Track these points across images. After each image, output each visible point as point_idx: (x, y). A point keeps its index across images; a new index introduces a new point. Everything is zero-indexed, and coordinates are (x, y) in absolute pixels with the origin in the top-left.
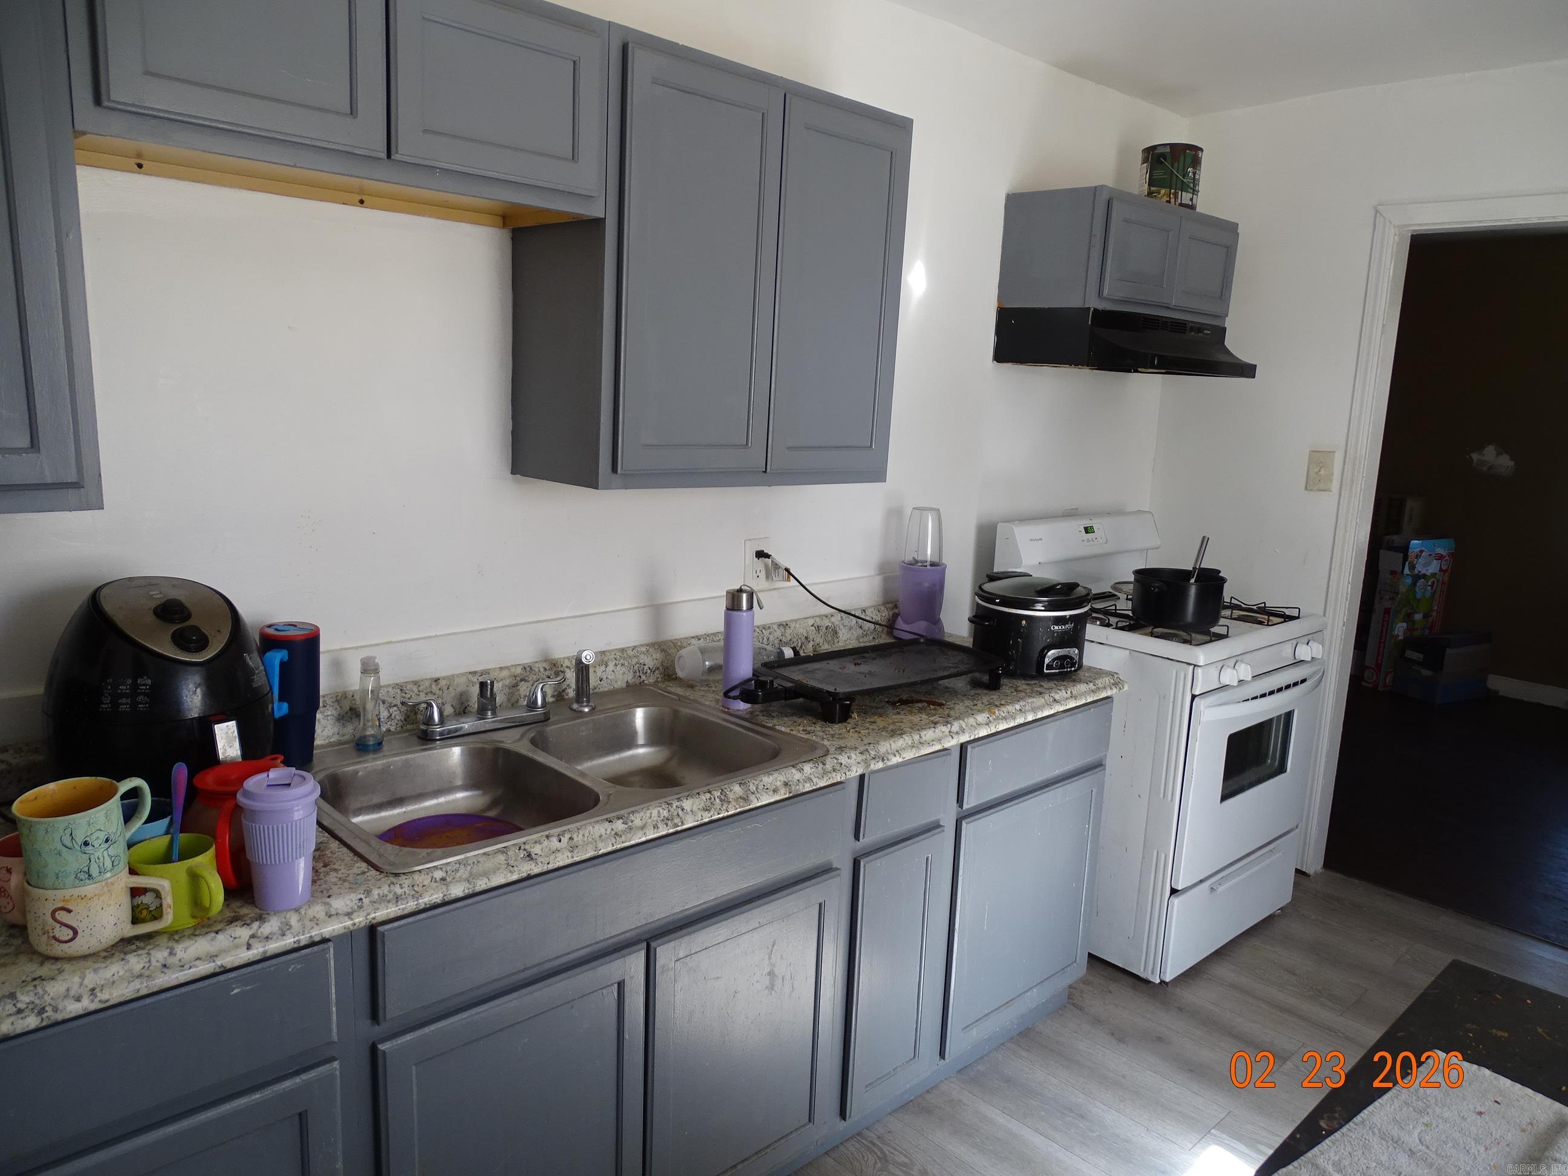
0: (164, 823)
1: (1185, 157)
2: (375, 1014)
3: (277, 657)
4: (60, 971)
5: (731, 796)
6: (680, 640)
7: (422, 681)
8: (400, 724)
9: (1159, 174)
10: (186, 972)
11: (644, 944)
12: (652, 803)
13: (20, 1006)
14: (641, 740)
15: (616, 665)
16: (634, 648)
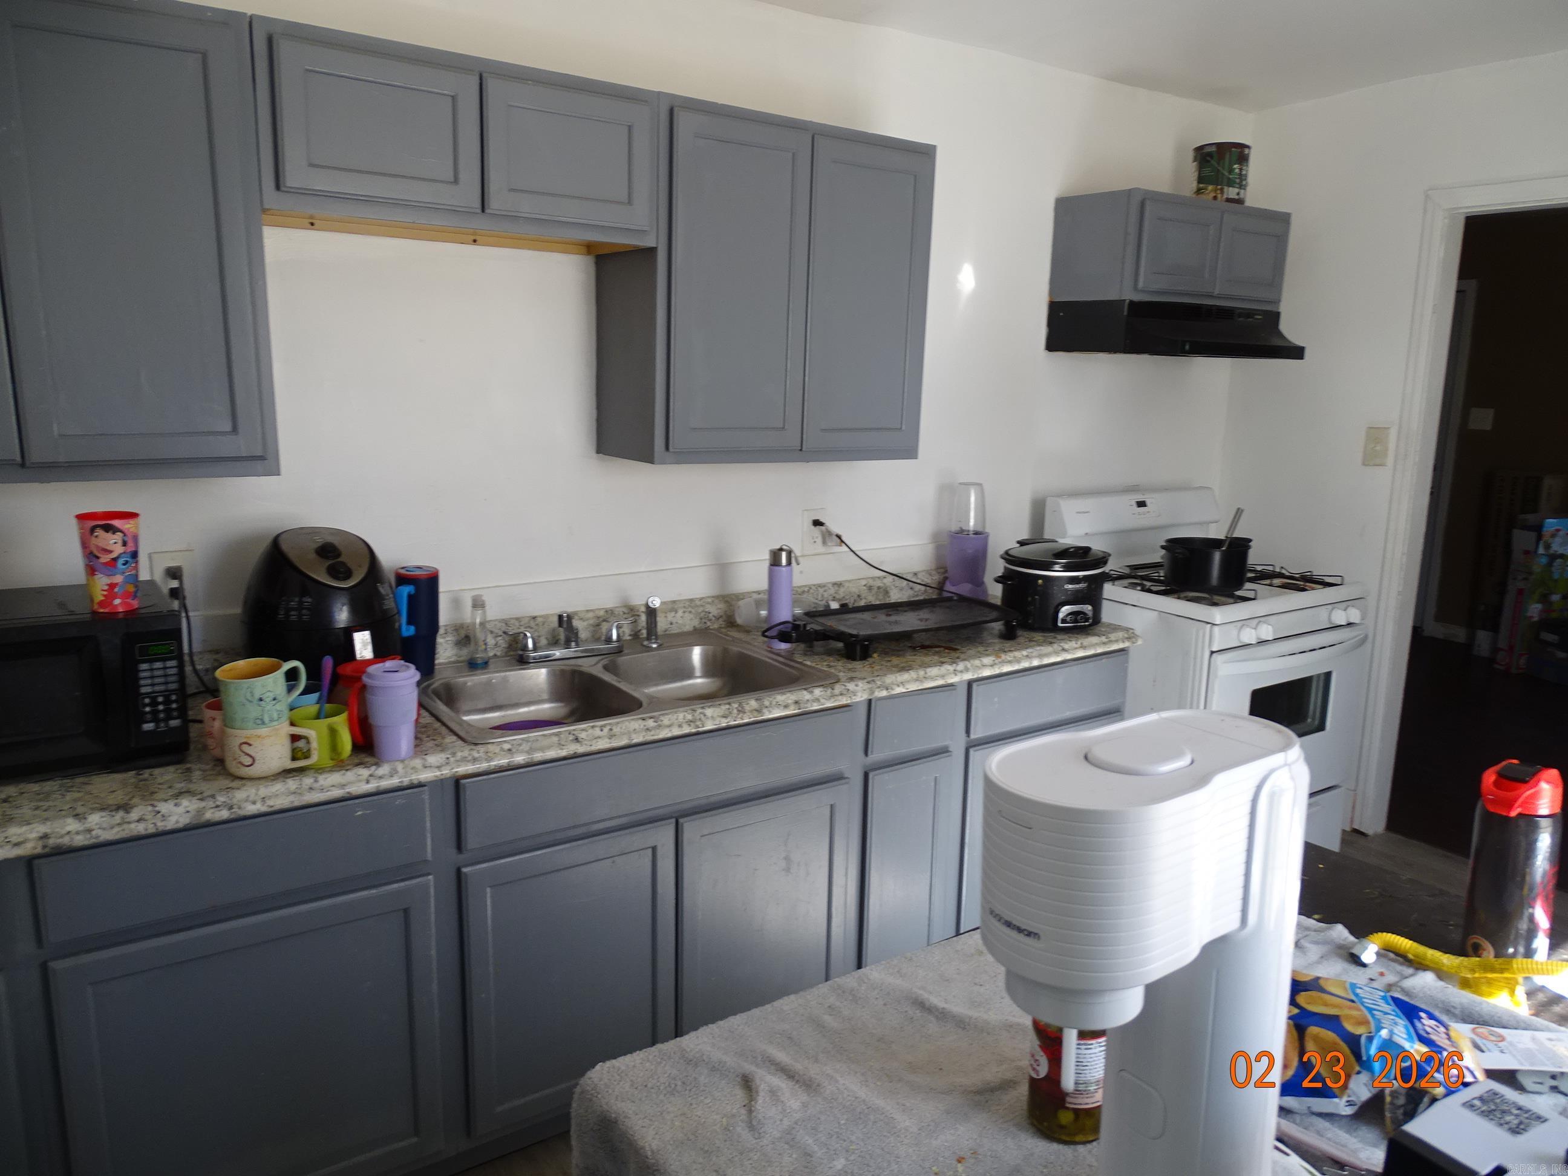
0: (315, 696)
1: (1230, 155)
2: (460, 847)
3: (406, 590)
4: (244, 785)
5: (747, 708)
6: (742, 594)
7: (523, 617)
8: (505, 650)
9: (1207, 171)
10: (324, 794)
11: (673, 820)
12: (681, 709)
13: (218, 803)
14: (698, 673)
15: (684, 612)
16: (701, 599)
